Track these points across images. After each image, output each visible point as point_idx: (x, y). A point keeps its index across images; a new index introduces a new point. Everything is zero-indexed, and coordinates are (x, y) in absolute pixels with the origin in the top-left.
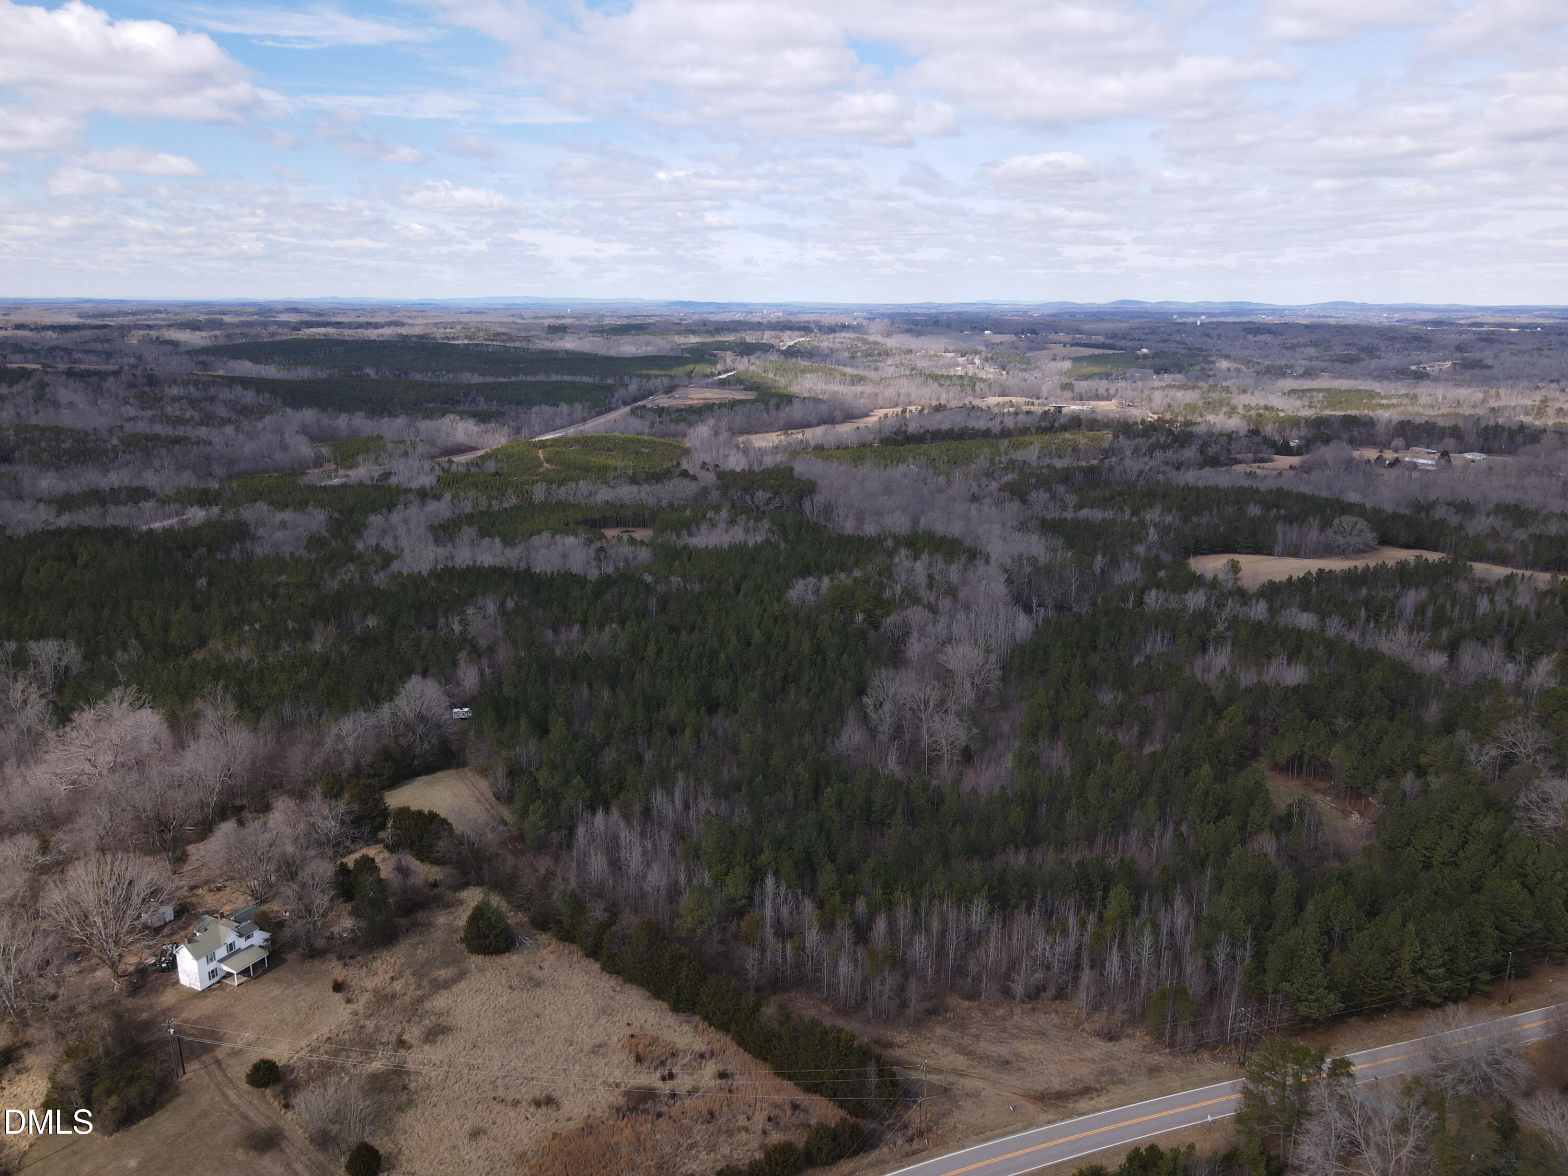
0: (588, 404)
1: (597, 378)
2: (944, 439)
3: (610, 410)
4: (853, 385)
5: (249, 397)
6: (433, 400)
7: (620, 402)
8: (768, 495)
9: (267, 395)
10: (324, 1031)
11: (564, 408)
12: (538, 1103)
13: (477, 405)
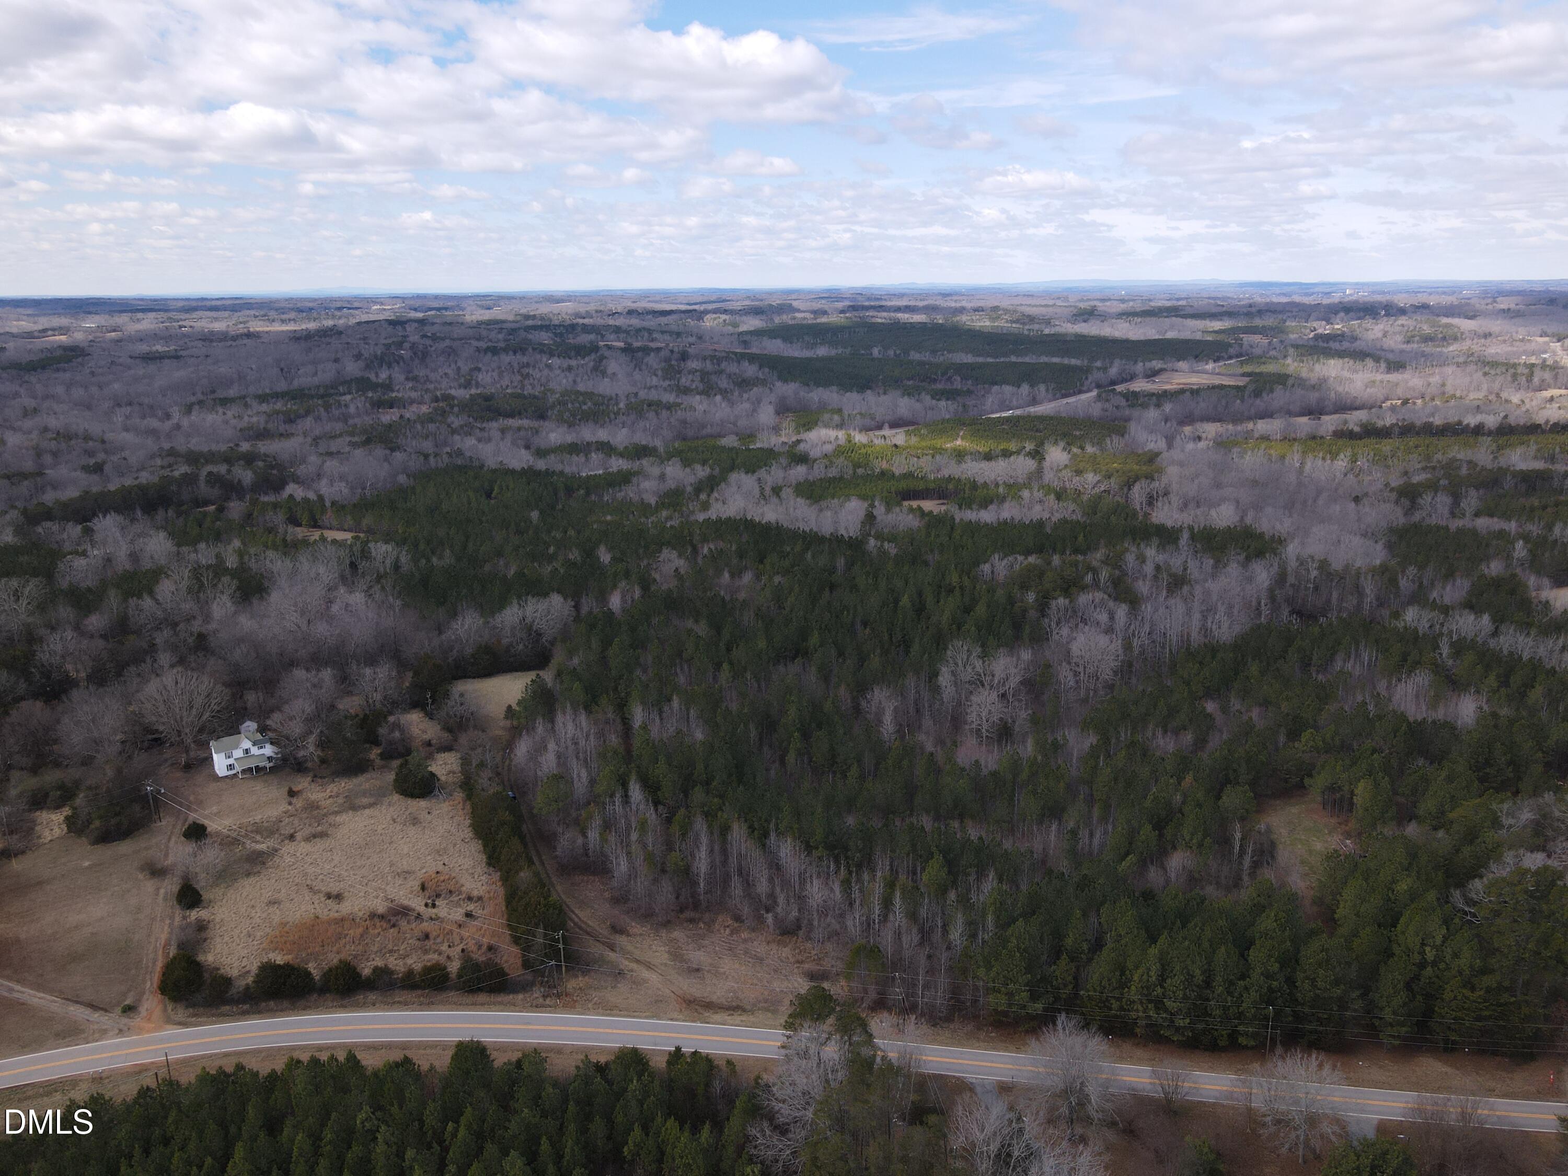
0: (1053, 385)
1: (1086, 362)
2: (1418, 434)
3: (1080, 392)
4: (1388, 372)
5: (750, 370)
6: (912, 379)
7: (1093, 385)
8: (1098, 478)
9: (767, 370)
10: (258, 818)
11: (1025, 388)
12: (329, 896)
13: (952, 383)
